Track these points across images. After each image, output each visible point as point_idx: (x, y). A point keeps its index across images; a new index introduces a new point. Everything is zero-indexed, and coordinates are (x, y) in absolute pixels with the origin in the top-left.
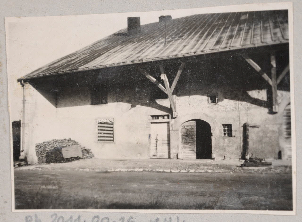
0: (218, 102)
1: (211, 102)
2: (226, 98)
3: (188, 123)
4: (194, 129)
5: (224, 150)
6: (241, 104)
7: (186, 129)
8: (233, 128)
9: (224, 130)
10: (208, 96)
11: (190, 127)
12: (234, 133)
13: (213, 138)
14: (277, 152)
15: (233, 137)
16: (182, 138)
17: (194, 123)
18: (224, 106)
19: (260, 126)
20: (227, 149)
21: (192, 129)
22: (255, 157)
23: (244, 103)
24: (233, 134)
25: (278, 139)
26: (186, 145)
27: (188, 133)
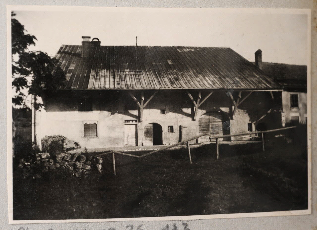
0: (166, 114)
1: (162, 114)
2: (170, 112)
3: (148, 125)
5: (169, 140)
7: (147, 128)
8: (174, 128)
9: (169, 129)
11: (149, 128)
12: (174, 131)
13: (163, 133)
15: (174, 133)
16: (145, 134)
17: (152, 125)
18: (169, 116)
19: (187, 127)
20: (171, 139)
21: (151, 128)
26: (147, 138)
27: (148, 131)
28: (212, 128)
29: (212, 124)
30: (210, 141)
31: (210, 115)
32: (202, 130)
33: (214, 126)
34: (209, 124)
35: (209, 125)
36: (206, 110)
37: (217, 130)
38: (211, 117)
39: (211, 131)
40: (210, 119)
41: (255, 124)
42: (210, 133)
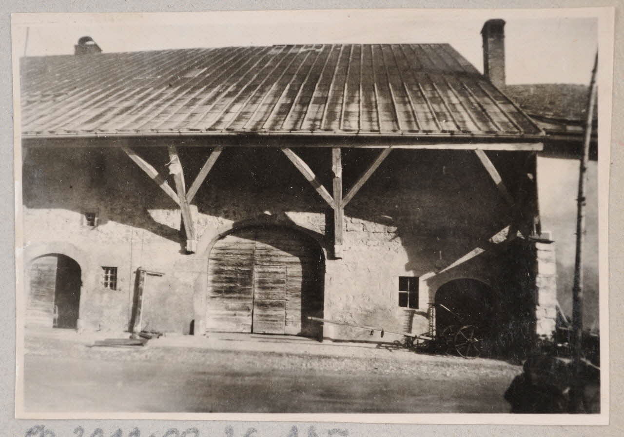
0: (97, 225)
1: (88, 225)
2: (112, 219)
3: (44, 260)
4: (53, 271)
5: (101, 313)
6: (137, 233)
7: (39, 270)
8: (119, 275)
9: (106, 278)
10: (82, 213)
11: (46, 268)
12: (119, 284)
13: (83, 290)
14: (189, 322)
15: (118, 291)
16: (32, 287)
17: (54, 261)
18: (107, 234)
19: (164, 274)
20: (106, 312)
21: (50, 271)
22: (151, 329)
23: (141, 231)
24: (118, 286)
25: (192, 298)
26: (37, 301)
27: (43, 278)
28: (262, 284)
29: (260, 270)
30: (250, 331)
31: (256, 238)
32: (222, 287)
33: (269, 279)
34: (252, 269)
35: (250, 273)
36: (235, 219)
37: (278, 294)
38: (259, 245)
39: (257, 296)
40: (257, 252)
41: (430, 282)
42: (254, 303)
